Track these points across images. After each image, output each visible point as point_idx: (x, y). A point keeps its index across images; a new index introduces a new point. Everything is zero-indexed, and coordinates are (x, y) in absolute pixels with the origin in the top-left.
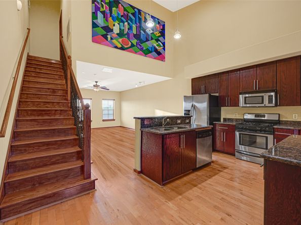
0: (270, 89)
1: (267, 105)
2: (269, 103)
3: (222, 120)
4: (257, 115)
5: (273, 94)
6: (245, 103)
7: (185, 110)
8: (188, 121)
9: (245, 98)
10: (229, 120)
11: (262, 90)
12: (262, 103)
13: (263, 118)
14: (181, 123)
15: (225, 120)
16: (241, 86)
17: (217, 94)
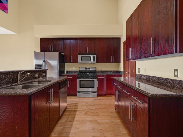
0: (93, 53)
1: (92, 62)
2: (93, 61)
3: (65, 72)
4: (86, 68)
5: (95, 56)
6: (81, 61)
7: (36, 65)
8: (44, 74)
9: (81, 57)
10: (70, 72)
11: (89, 53)
12: (90, 61)
13: (89, 70)
14: (39, 77)
15: (67, 72)
16: (79, 50)
17: (63, 54)
